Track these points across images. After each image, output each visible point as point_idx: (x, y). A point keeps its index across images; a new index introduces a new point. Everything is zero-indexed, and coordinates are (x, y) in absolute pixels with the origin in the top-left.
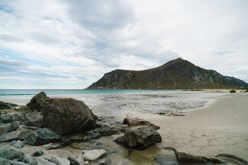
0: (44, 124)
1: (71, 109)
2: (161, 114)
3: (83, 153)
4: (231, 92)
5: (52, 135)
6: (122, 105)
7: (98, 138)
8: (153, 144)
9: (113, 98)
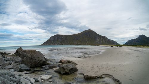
0: (22, 62)
1: (34, 55)
2: (79, 57)
3: (41, 76)
4: (112, 47)
5: (26, 68)
6: (59, 53)
7: (48, 69)
8: (73, 72)
9: (55, 49)
